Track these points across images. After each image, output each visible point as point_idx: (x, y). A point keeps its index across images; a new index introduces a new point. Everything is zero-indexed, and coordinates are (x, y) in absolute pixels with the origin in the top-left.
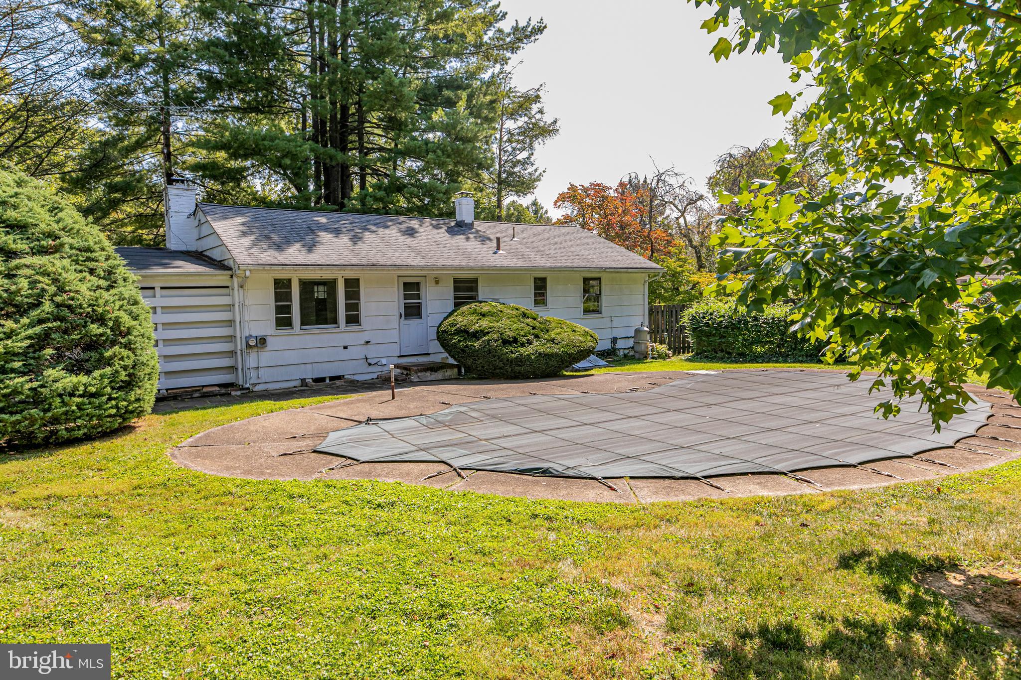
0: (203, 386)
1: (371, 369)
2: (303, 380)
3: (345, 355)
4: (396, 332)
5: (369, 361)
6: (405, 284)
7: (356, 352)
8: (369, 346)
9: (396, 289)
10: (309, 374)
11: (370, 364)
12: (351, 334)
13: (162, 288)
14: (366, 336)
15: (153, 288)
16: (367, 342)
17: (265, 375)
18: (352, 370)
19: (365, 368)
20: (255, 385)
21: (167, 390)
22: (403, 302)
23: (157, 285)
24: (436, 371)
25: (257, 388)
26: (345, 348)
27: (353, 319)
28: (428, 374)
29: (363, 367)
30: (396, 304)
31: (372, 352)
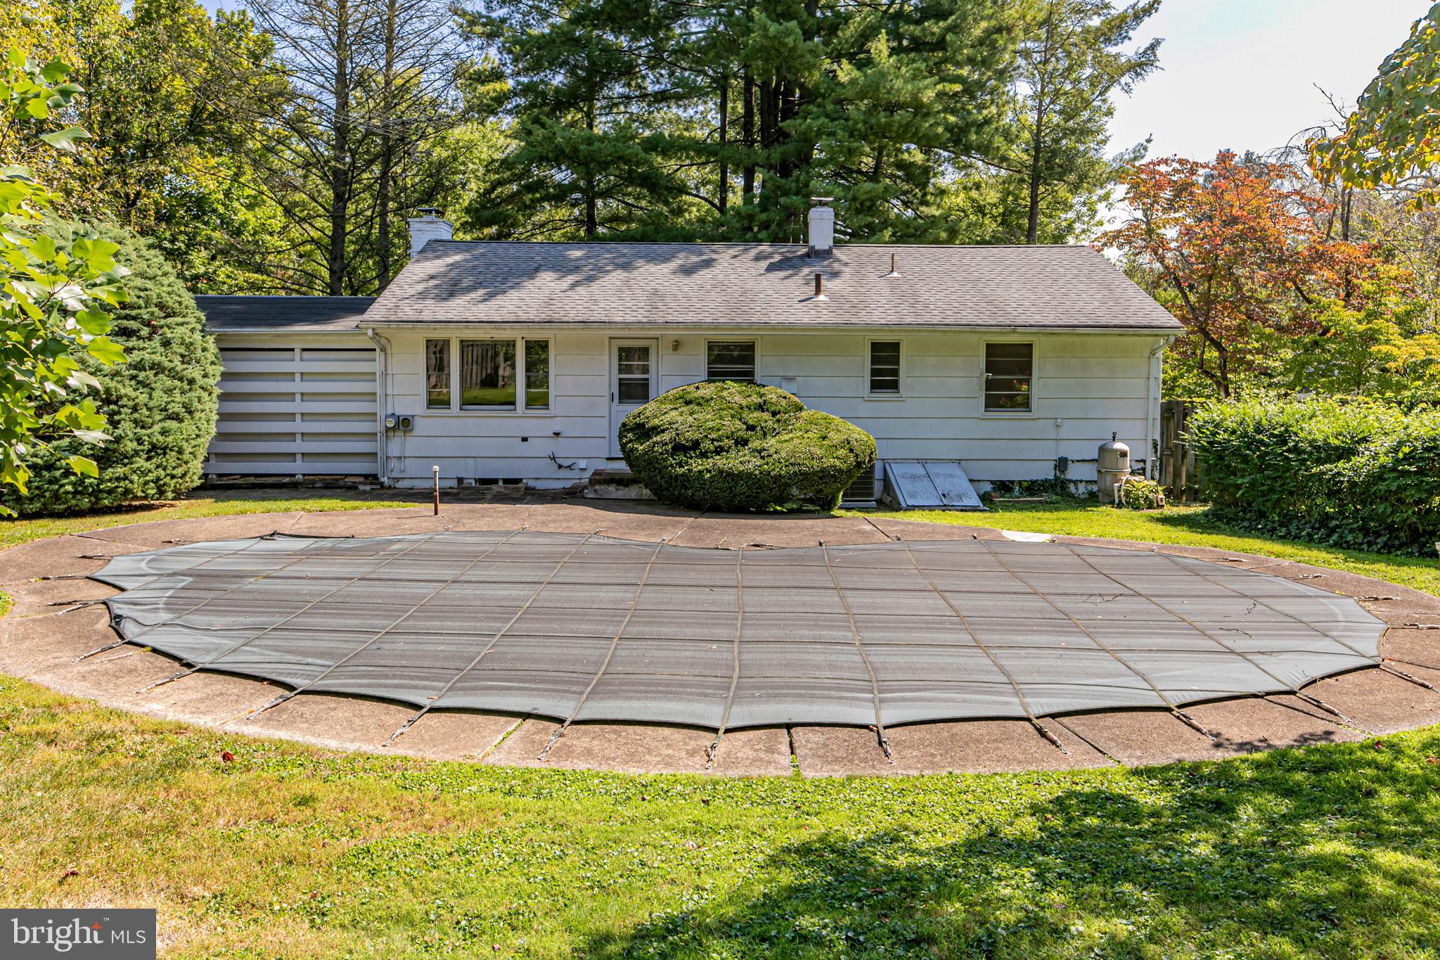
0: (347, 475)
1: (564, 473)
2: (460, 480)
3: (525, 449)
4: (605, 422)
5: (560, 461)
6: (621, 350)
7: (540, 447)
8: (560, 440)
9: (606, 358)
10: (471, 472)
11: (560, 467)
12: (535, 421)
13: (304, 350)
14: (556, 425)
15: (293, 350)
16: (557, 434)
17: (412, 468)
18: (535, 472)
19: (551, 470)
20: (398, 479)
21: (304, 475)
22: (616, 376)
23: (297, 346)
24: (626, 486)
25: (401, 484)
26: (525, 439)
27: (538, 400)
28: (612, 488)
29: (550, 469)
30: (606, 379)
31: (564, 449)
